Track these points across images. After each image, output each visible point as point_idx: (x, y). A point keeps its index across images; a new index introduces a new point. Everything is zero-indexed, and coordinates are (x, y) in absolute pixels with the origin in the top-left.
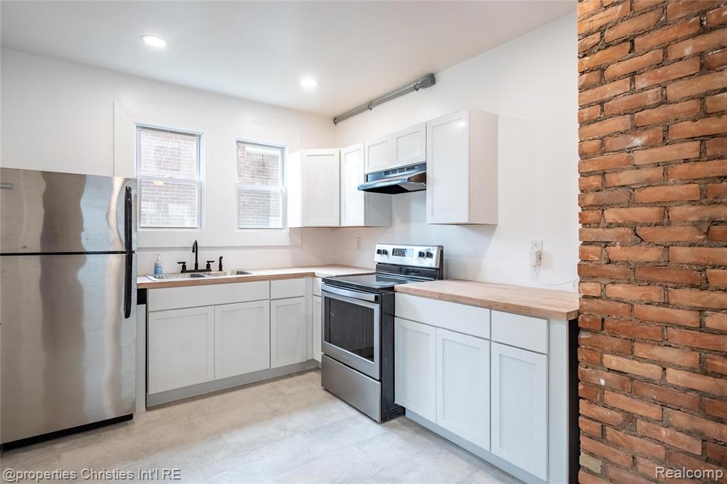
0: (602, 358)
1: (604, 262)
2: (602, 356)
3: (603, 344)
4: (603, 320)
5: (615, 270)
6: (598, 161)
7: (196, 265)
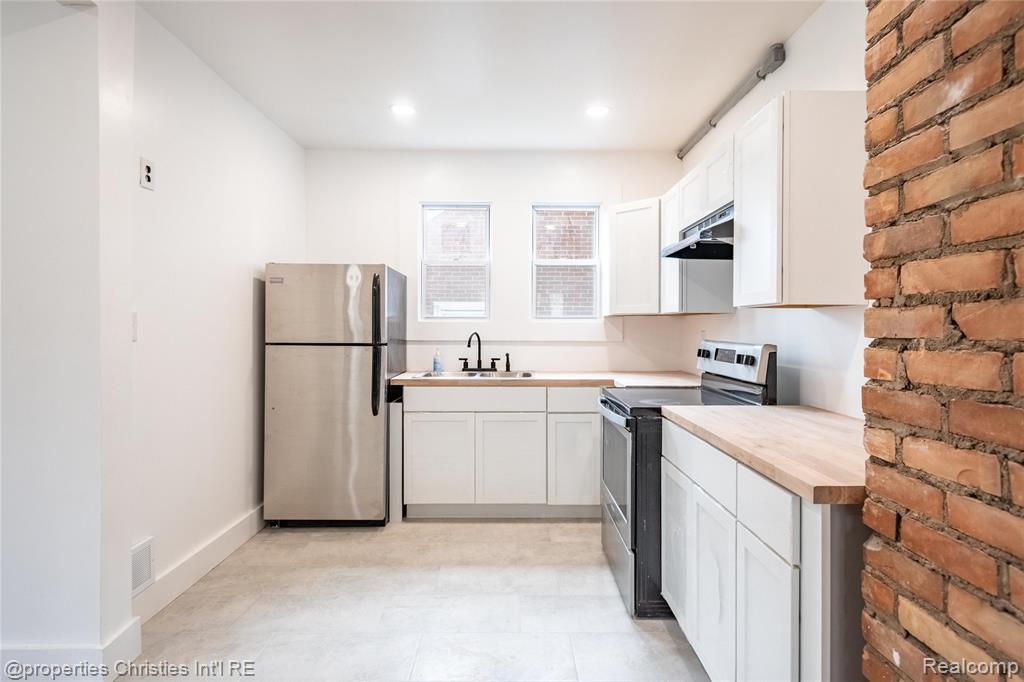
0: (897, 604)
1: (900, 385)
2: (896, 599)
3: (898, 573)
4: (899, 518)
5: (917, 403)
6: (893, 155)
7: (479, 362)
